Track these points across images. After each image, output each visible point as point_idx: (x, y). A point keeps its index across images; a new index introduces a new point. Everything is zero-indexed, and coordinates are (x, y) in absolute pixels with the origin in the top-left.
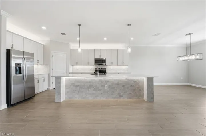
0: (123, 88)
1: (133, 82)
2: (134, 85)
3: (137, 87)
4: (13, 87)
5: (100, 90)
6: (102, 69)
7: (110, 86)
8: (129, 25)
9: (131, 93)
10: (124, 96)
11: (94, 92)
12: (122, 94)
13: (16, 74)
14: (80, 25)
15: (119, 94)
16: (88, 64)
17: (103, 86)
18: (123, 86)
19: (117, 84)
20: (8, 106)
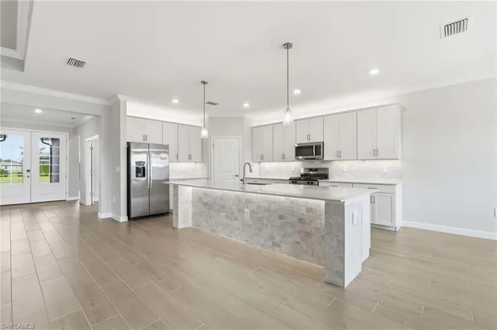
0: (279, 222)
1: (304, 209)
2: (307, 221)
3: (315, 228)
4: (133, 200)
5: (236, 219)
6: (316, 170)
7: (253, 212)
8: (288, 46)
9: (298, 243)
10: (282, 245)
11: (228, 221)
12: (278, 239)
13: (137, 176)
14: (204, 83)
15: (272, 238)
16: (284, 158)
17: (241, 211)
18: (281, 217)
19: (268, 210)
20: (129, 219)
